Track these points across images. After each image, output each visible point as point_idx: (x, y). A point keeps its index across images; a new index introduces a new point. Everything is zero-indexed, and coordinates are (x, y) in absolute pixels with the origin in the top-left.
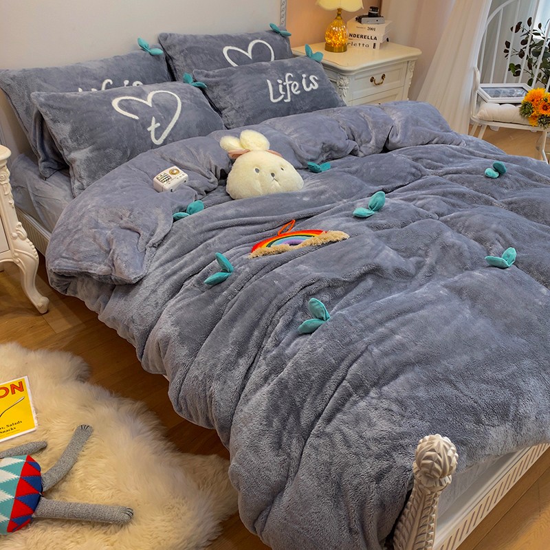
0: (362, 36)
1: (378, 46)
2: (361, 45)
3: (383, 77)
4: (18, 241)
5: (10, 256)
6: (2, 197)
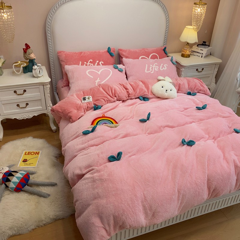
0: (197, 52)
1: (203, 57)
2: (197, 56)
3: (203, 69)
5: (46, 112)
6: (46, 93)
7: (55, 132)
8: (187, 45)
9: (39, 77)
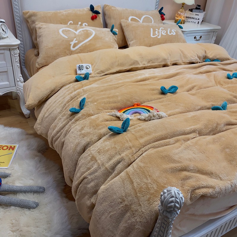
0: (192, 18)
2: (192, 22)
3: (201, 37)
4: (19, 83)
5: (15, 89)
6: (15, 62)
7: (29, 118)
8: (181, 8)
9: (3, 38)
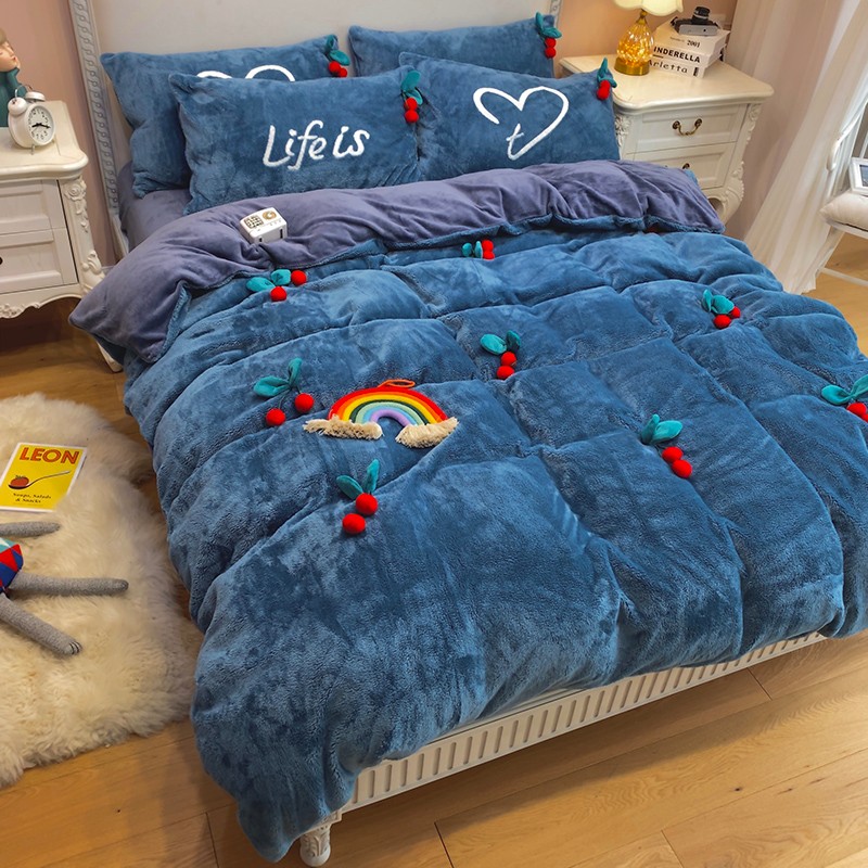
0: (676, 54)
1: (701, 73)
2: (675, 68)
3: (698, 123)
4: (89, 274)
5: (78, 291)
7: (120, 372)
8: (638, 21)
9: (39, 148)
